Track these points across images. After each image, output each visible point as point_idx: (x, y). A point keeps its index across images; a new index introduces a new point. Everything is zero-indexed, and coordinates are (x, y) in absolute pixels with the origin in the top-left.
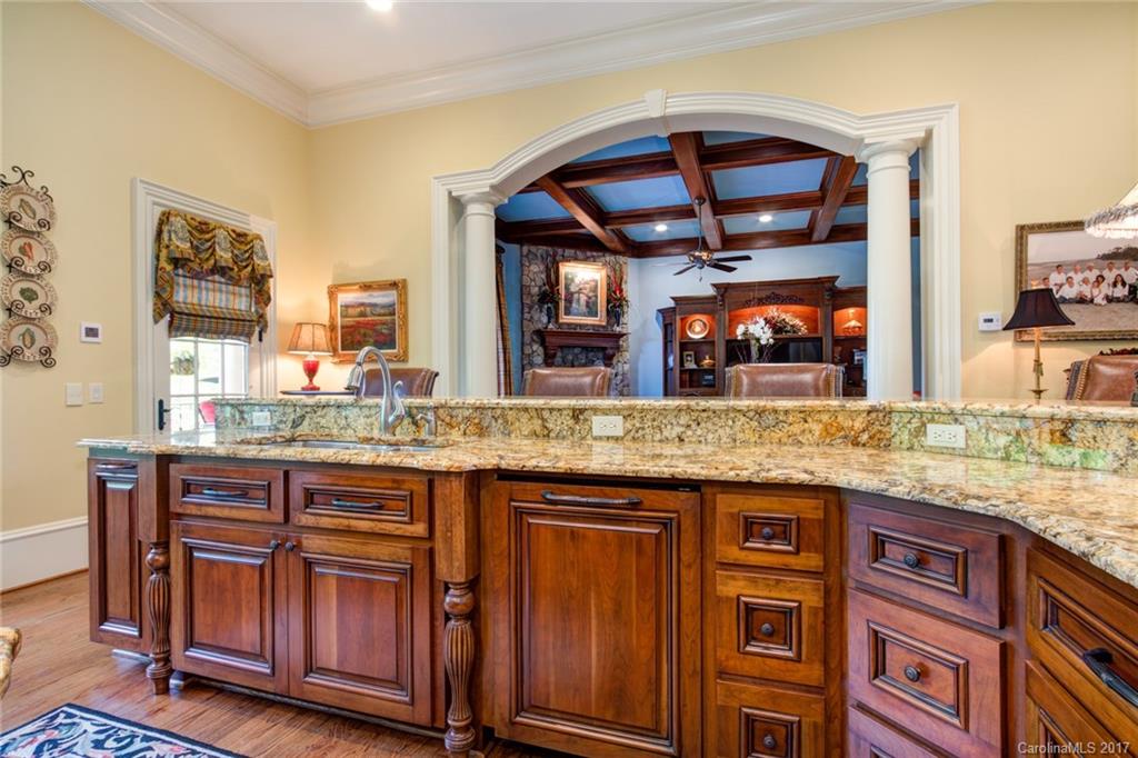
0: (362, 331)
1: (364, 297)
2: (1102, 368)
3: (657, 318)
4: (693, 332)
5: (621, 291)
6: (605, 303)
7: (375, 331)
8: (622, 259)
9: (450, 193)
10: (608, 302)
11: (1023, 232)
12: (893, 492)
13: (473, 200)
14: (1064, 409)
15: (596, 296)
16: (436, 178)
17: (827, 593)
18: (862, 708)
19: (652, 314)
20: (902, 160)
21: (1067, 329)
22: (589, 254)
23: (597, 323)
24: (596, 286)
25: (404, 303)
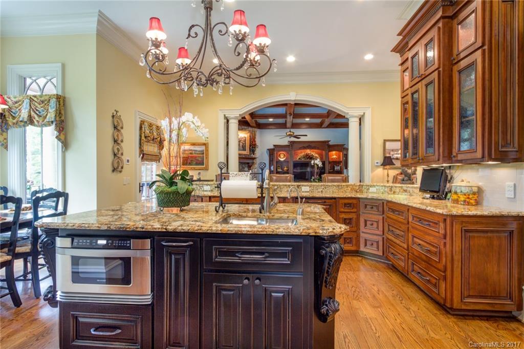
0: (191, 159)
1: (192, 148)
2: (399, 177)
3: (267, 152)
4: (281, 158)
5: (255, 142)
6: (249, 146)
7: (196, 159)
8: (256, 129)
9: (225, 115)
10: (250, 146)
11: (385, 141)
12: (368, 197)
13: (233, 118)
14: (391, 184)
15: (246, 143)
16: (220, 110)
17: (357, 215)
18: (363, 232)
19: (265, 150)
20: (358, 120)
21: (394, 166)
22: (243, 127)
23: (246, 153)
24: (246, 140)
25: (207, 150)
